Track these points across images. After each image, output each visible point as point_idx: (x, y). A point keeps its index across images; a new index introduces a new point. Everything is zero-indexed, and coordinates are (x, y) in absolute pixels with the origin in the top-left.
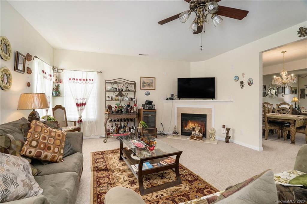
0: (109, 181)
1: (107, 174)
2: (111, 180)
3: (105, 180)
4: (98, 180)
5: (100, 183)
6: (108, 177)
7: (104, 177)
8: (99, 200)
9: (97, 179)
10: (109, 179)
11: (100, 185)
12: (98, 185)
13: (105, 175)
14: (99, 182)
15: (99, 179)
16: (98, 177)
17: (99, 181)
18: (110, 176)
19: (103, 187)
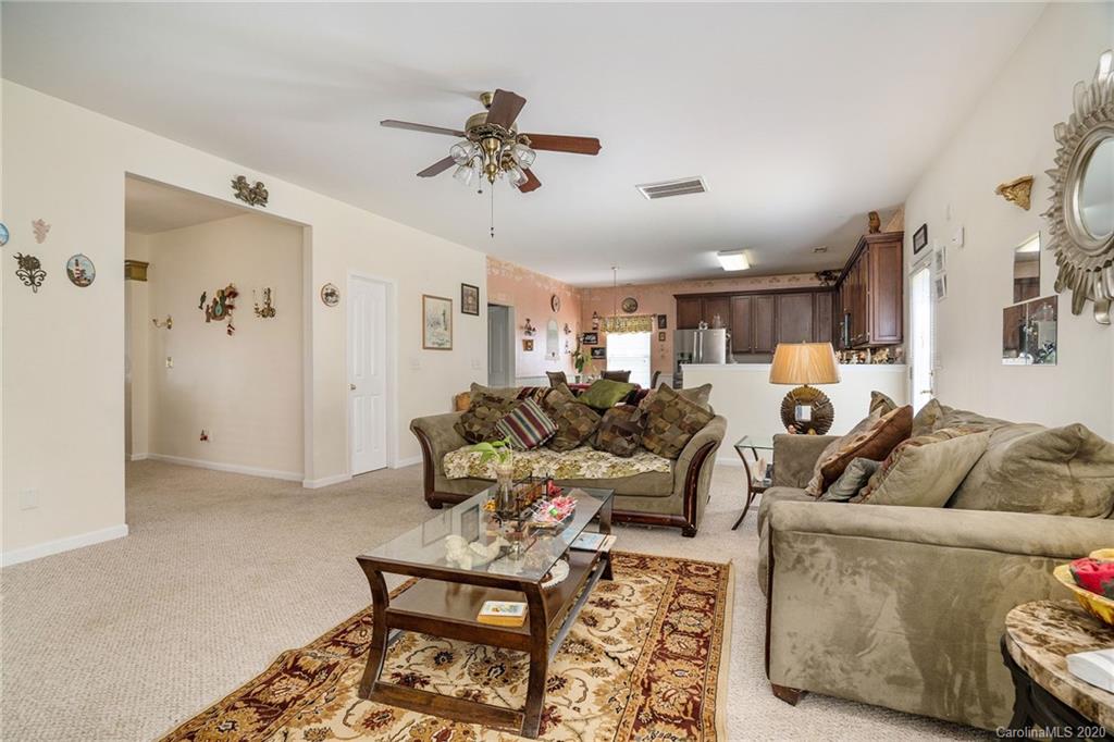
0: (666, 633)
1: (659, 662)
2: (658, 637)
3: (679, 643)
4: (703, 652)
5: (699, 641)
6: (663, 648)
7: (677, 657)
8: (712, 601)
9: (705, 657)
10: (661, 642)
11: (699, 631)
12: (705, 635)
13: (668, 661)
14: (701, 644)
15: (698, 652)
16: (700, 662)
17: (700, 647)
18: (654, 653)
19: (693, 626)
